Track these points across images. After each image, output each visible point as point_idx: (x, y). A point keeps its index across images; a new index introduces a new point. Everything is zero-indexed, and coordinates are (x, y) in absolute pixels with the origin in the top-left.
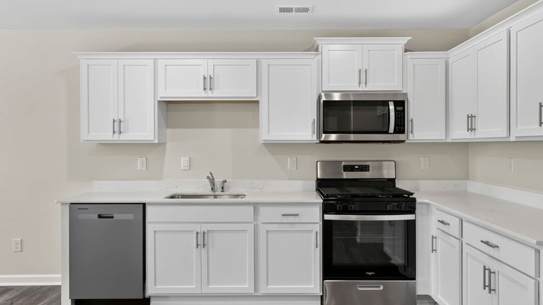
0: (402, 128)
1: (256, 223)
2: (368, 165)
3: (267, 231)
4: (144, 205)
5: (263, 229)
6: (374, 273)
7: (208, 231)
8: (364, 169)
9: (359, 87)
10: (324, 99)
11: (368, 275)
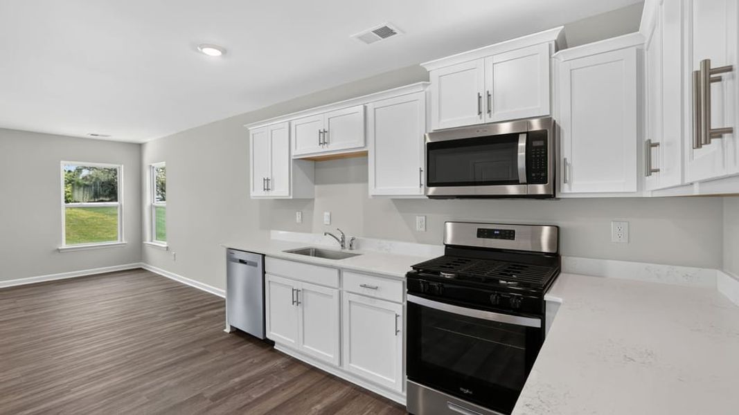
0: (543, 175)
1: (341, 289)
2: (514, 231)
3: (350, 301)
4: (264, 256)
5: (346, 298)
6: (471, 393)
7: (303, 289)
8: (507, 235)
9: (481, 118)
10: (429, 140)
11: (462, 392)
